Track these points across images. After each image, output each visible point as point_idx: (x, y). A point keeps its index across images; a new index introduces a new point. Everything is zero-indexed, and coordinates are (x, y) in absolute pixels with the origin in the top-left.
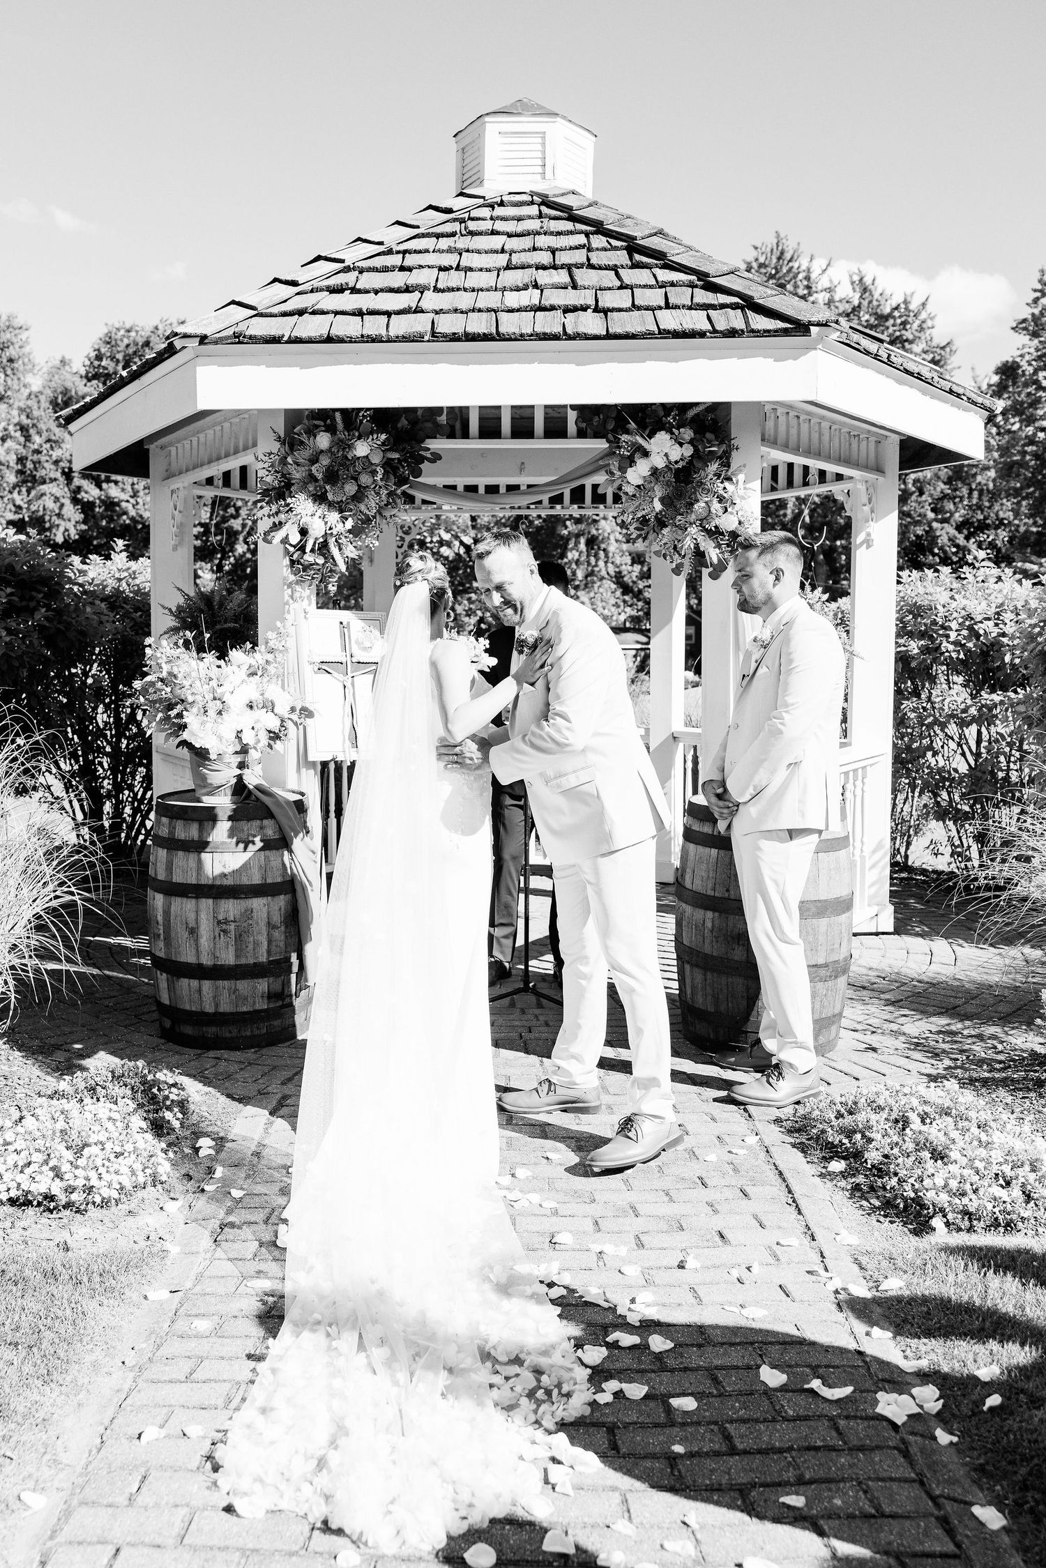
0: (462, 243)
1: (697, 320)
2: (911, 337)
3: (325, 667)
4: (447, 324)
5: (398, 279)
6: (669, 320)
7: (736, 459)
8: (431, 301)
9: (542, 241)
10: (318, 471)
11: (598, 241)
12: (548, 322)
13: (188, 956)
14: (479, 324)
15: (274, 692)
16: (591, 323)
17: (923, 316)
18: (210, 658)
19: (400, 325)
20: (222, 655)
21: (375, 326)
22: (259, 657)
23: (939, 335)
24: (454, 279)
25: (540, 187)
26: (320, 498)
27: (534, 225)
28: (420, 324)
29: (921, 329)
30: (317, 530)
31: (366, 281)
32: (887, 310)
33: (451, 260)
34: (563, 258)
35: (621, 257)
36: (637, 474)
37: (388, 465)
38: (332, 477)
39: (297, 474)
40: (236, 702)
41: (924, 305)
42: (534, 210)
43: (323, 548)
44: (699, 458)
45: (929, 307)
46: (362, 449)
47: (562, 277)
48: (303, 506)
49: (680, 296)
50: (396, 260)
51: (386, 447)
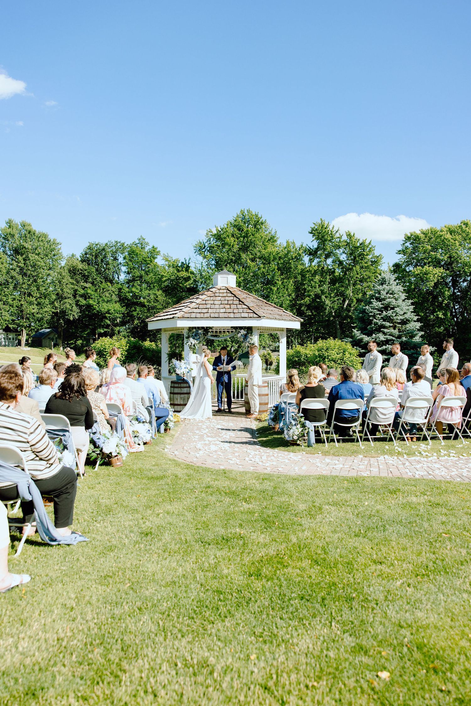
0: (214, 298)
1: (246, 315)
2: (366, 254)
3: (194, 363)
4: (212, 315)
5: (205, 306)
6: (243, 315)
7: (253, 333)
8: (210, 311)
9: (227, 298)
10: (194, 335)
11: (235, 298)
12: (226, 315)
13: (176, 403)
14: (216, 315)
15: (188, 366)
16: (232, 315)
17: (370, 246)
18: (179, 361)
19: (206, 315)
20: (180, 361)
21: (202, 315)
22: (186, 361)
23: (377, 253)
24: (213, 306)
25: (226, 286)
26: (194, 338)
27: (225, 295)
28: (208, 315)
29: (370, 251)
30: (193, 343)
31: (201, 306)
32: (358, 245)
33: (212, 302)
34: (230, 302)
35: (237, 302)
36: (239, 335)
37: (204, 334)
38: (196, 335)
39: (191, 335)
40: (183, 367)
41: (370, 243)
42: (225, 291)
43: (194, 346)
44: (248, 333)
45: (372, 243)
46: (200, 331)
47: (228, 306)
48: (191, 339)
49: (245, 310)
50: (204, 302)
51: (204, 331)
